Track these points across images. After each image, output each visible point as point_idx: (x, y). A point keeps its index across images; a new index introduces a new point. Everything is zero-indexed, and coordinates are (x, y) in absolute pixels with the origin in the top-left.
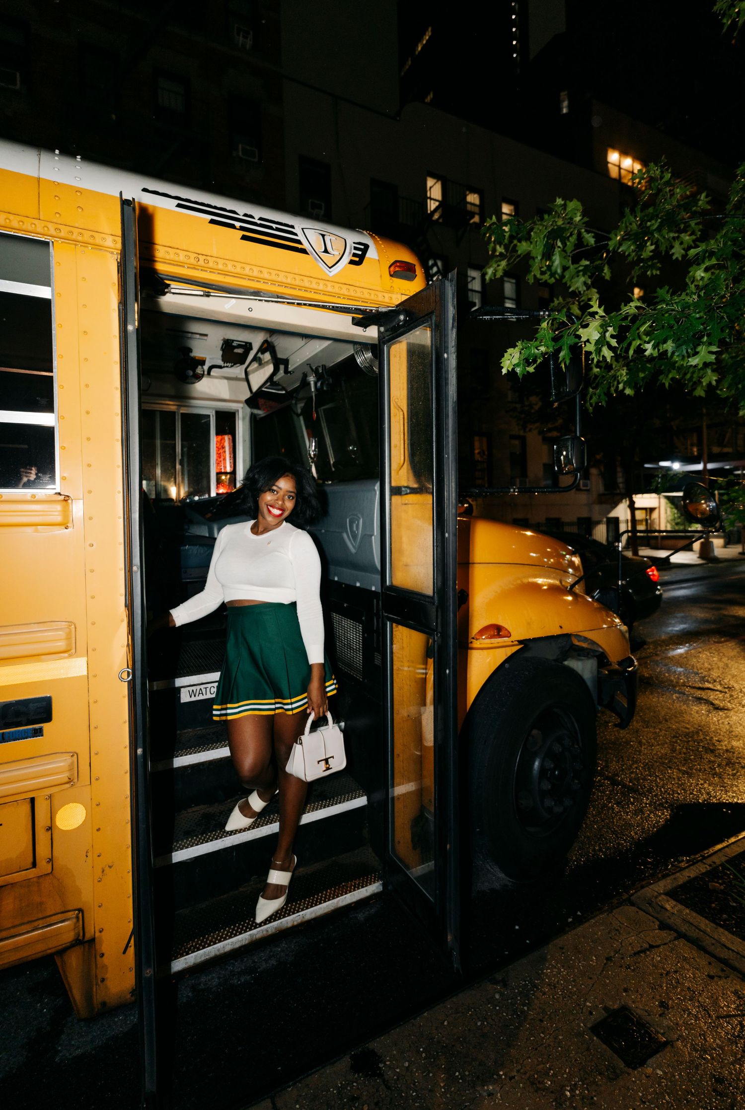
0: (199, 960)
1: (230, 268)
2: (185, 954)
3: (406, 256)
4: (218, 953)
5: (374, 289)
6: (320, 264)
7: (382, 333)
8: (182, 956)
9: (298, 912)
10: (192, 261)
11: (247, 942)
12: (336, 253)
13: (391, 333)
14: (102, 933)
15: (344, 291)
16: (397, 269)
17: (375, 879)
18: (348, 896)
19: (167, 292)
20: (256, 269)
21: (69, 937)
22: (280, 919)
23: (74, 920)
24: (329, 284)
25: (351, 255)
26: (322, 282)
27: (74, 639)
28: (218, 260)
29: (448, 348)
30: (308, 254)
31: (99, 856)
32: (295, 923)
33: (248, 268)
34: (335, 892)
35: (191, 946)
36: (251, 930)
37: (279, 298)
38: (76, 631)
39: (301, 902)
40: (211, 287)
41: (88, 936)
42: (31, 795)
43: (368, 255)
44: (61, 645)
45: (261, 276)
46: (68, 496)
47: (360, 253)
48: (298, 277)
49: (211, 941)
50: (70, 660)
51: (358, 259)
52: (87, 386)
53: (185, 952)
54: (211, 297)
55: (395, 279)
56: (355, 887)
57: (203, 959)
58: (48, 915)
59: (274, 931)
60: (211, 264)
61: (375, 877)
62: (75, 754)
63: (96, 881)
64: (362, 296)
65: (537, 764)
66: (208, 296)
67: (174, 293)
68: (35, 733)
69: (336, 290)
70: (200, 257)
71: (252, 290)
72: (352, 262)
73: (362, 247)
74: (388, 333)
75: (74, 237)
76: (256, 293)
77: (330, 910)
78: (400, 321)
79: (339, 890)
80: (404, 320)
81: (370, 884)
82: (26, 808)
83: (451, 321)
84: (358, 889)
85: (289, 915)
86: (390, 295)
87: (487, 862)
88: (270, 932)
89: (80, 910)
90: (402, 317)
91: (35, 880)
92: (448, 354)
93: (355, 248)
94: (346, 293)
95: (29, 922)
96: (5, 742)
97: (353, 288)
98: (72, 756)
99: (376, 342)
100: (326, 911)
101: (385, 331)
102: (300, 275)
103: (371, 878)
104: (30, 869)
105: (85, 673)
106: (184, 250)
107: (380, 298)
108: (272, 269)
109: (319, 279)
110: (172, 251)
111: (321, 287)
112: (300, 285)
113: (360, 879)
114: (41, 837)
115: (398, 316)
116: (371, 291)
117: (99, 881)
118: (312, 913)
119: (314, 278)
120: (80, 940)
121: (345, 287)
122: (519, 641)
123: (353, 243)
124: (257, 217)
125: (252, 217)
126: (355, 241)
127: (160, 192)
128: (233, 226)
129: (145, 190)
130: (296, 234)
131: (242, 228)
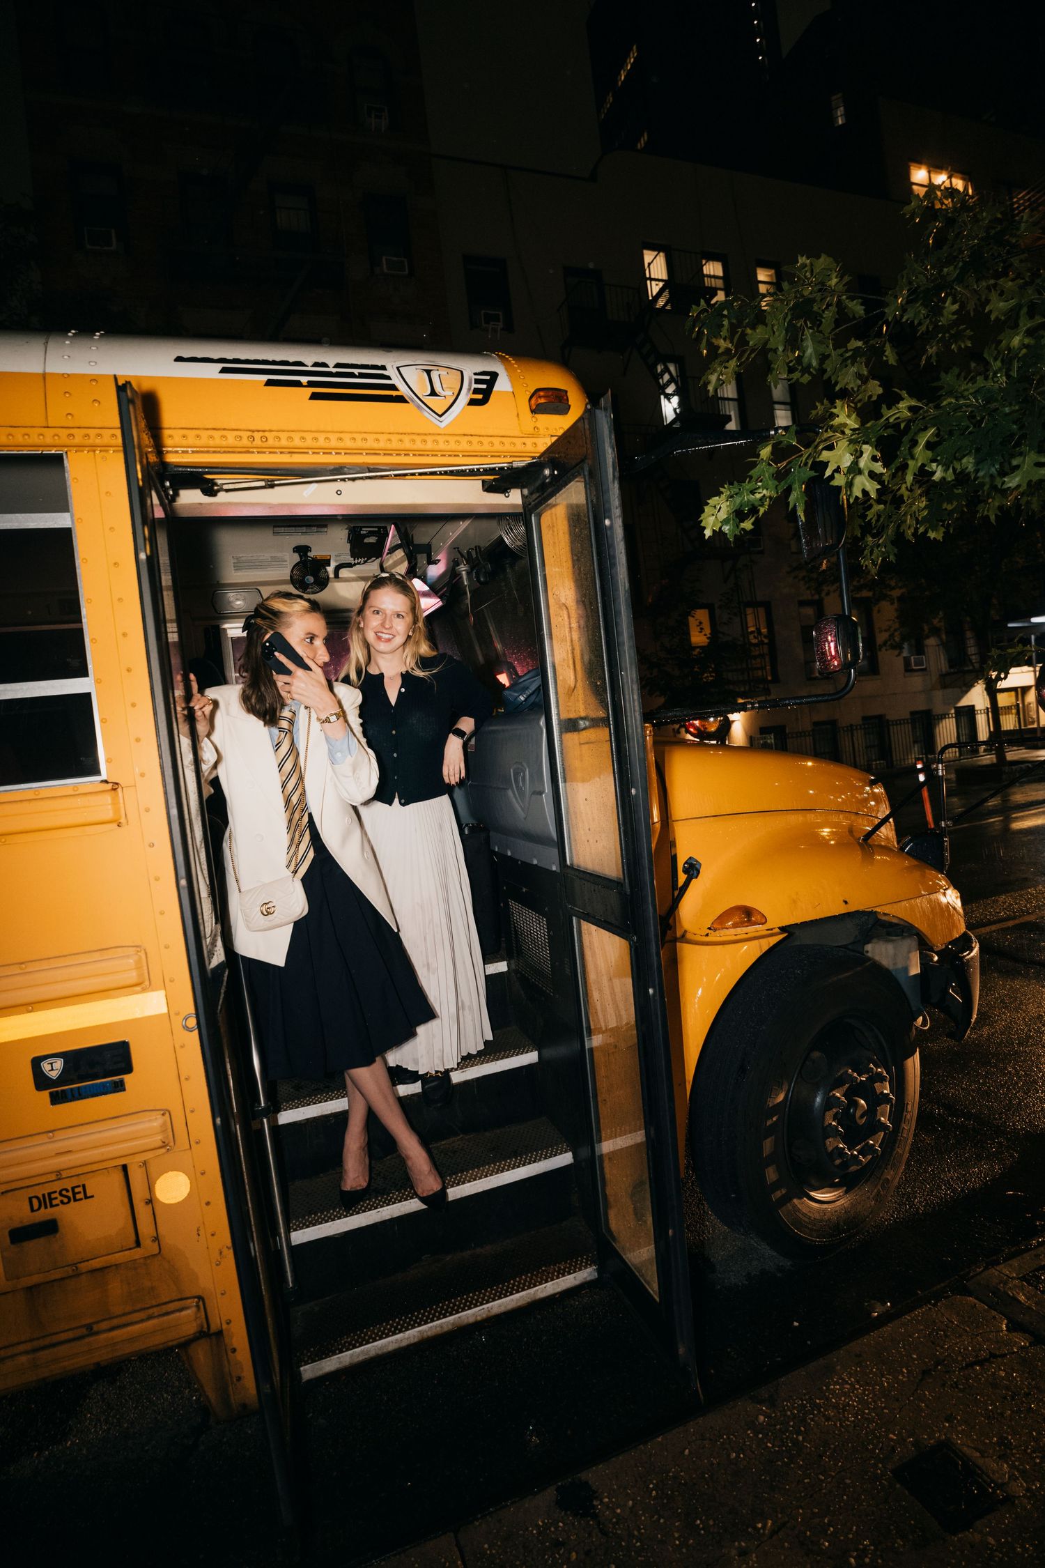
0: (356, 1360)
1: (297, 442)
2: (338, 1351)
3: (555, 379)
4: (380, 1353)
5: (508, 434)
6: (426, 415)
7: (527, 497)
8: (334, 1354)
10: (245, 442)
11: (416, 1340)
12: (448, 393)
13: (538, 495)
14: (232, 1324)
15: (464, 446)
16: (542, 401)
17: (587, 1263)
18: (550, 1284)
19: (218, 491)
20: (333, 437)
21: (190, 1329)
22: (457, 1312)
23: (194, 1309)
24: (442, 439)
25: (471, 392)
26: (429, 439)
27: (145, 968)
28: (281, 435)
29: (610, 510)
30: (408, 402)
31: (213, 1235)
32: (479, 1318)
33: (321, 437)
34: (531, 1279)
35: (345, 1342)
36: (420, 1325)
37: (372, 472)
38: (147, 957)
39: (486, 1291)
40: (275, 472)
41: (214, 1328)
42: (123, 1162)
43: (496, 388)
44: (132, 977)
45: (342, 445)
46: (117, 784)
47: (484, 386)
48: (395, 438)
50: (145, 994)
51: (482, 396)
52: (125, 635)
53: (339, 1349)
54: (276, 488)
55: (540, 417)
56: (559, 1273)
57: (361, 1358)
58: (162, 1302)
59: (450, 1327)
60: (271, 442)
61: (587, 1260)
62: (165, 1112)
63: (214, 1265)
64: (492, 449)
65: (818, 1100)
66: (272, 486)
67: (227, 491)
68: (115, 1087)
69: (453, 446)
70: (255, 434)
71: (333, 468)
72: (473, 402)
73: (488, 378)
74: (534, 496)
75: (91, 441)
76: (338, 470)
78: (545, 477)
79: (536, 1276)
80: (550, 475)
81: (580, 1270)
82: (118, 1177)
83: (610, 470)
84: (563, 1276)
85: (470, 1308)
86: (533, 440)
87: (751, 1238)
88: (446, 1329)
89: (200, 1298)
90: (547, 472)
91: (142, 1261)
92: (610, 518)
93: (477, 381)
94: (467, 447)
95: (142, 1309)
96: (82, 1099)
97: (477, 439)
98: (163, 1114)
99: (521, 510)
100: (520, 1304)
101: (531, 493)
102: (398, 434)
103: (582, 1262)
104: (134, 1248)
105: (165, 1010)
106: (234, 430)
107: (519, 447)
108: (356, 432)
109: (426, 434)
110: (217, 434)
111: (430, 446)
112: (398, 447)
113: (566, 1263)
114: (143, 1212)
115: (543, 471)
116: (504, 440)
117: (217, 1265)
118: (500, 1306)
119: (418, 434)
120: (204, 1332)
121: (464, 440)
122: (779, 928)
123: (475, 374)
124: (331, 364)
125: (325, 365)
126: (478, 371)
127: (199, 357)
128: (298, 384)
129: (179, 359)
130: (388, 378)
131: (311, 384)
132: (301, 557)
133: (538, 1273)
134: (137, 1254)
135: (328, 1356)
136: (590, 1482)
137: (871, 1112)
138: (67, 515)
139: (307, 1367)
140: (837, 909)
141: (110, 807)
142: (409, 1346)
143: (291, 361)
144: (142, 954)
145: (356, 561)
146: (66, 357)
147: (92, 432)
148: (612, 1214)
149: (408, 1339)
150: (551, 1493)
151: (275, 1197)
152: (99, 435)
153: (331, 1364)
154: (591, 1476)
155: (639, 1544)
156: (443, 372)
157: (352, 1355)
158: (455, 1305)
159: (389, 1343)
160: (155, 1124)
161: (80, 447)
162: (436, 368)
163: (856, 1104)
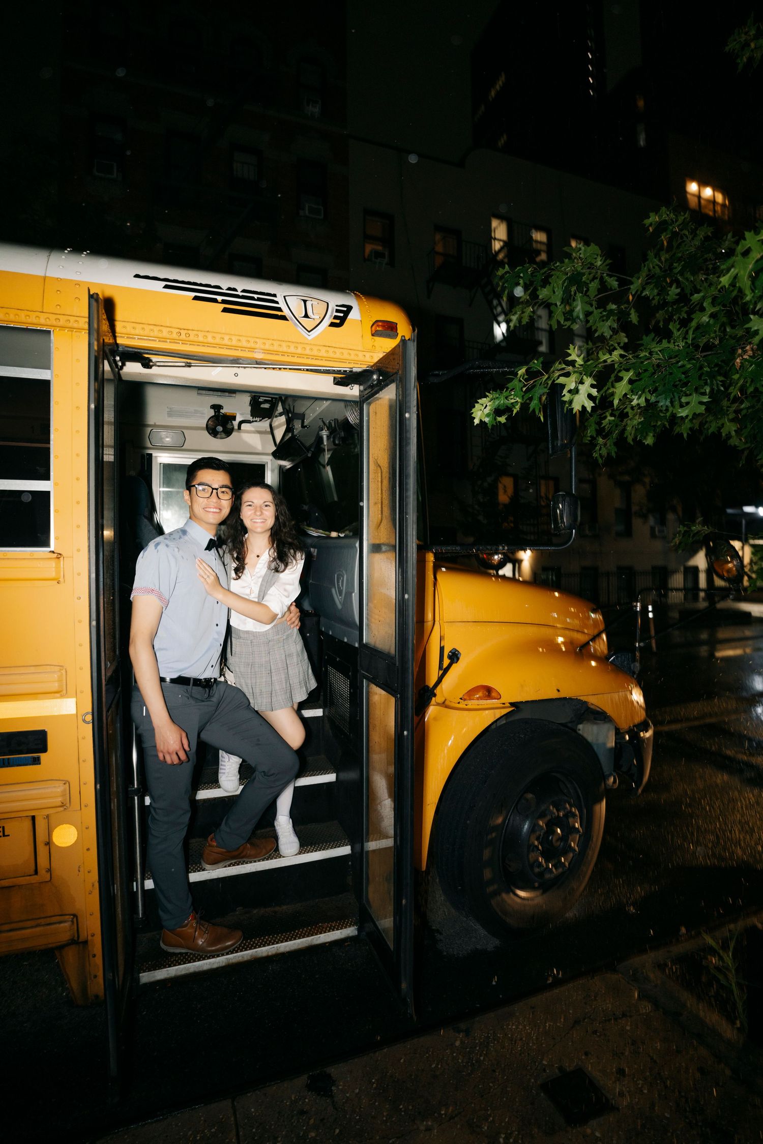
0: (180, 973)
1: (210, 339)
2: (167, 966)
3: (392, 314)
4: (197, 970)
5: (355, 348)
6: (300, 330)
7: (362, 392)
8: (165, 967)
9: (273, 944)
10: (175, 336)
11: (224, 964)
12: (317, 317)
13: (370, 390)
14: (94, 937)
15: (323, 353)
16: (380, 329)
17: (351, 924)
18: (322, 935)
19: (153, 366)
20: (235, 338)
21: (66, 937)
22: (255, 948)
23: (69, 923)
24: (308, 348)
25: (333, 317)
26: (300, 346)
27: (65, 681)
28: (199, 333)
29: (410, 407)
30: (288, 320)
31: (89, 872)
32: (270, 954)
33: (227, 338)
34: (310, 930)
35: (174, 961)
37: (259, 364)
38: (66, 674)
40: (191, 357)
41: (82, 938)
42: (33, 813)
43: (350, 316)
44: (55, 686)
45: (240, 344)
46: (60, 554)
47: (342, 315)
48: (277, 343)
49: (192, 959)
50: (62, 699)
51: (340, 321)
52: (76, 455)
54: (192, 367)
55: (377, 338)
56: (330, 928)
57: (183, 972)
58: (48, 915)
59: (249, 958)
60: (192, 338)
61: (351, 922)
62: (66, 782)
63: (86, 893)
64: (342, 357)
66: (190, 366)
67: (159, 366)
68: (33, 762)
69: (315, 352)
70: (182, 331)
71: (232, 358)
72: (332, 325)
73: (345, 309)
74: (367, 392)
75: (70, 325)
76: (237, 360)
77: (303, 946)
78: (374, 380)
80: (377, 379)
81: (346, 928)
82: (28, 824)
83: (413, 382)
84: (333, 930)
85: (264, 946)
86: (371, 354)
88: (245, 959)
89: (75, 916)
90: (375, 377)
91: (36, 885)
92: (409, 412)
93: (337, 311)
94: (325, 354)
95: (32, 919)
96: (10, 766)
97: (333, 349)
98: (64, 784)
99: (358, 400)
100: (300, 947)
101: (365, 390)
102: (279, 340)
103: (348, 922)
104: (33, 875)
105: (74, 712)
106: (167, 327)
107: (361, 358)
108: (250, 337)
109: (298, 343)
110: (156, 329)
111: (299, 351)
112: (278, 350)
113: (336, 922)
114: (41, 849)
115: (372, 376)
116: (350, 352)
117: (90, 893)
118: (286, 947)
119: (293, 342)
120: (75, 940)
121: (323, 349)
122: (510, 703)
123: (337, 306)
124: (240, 289)
125: (235, 290)
126: (339, 304)
127: (151, 276)
128: (215, 301)
129: (137, 276)
130: (277, 303)
131: (224, 302)
132: (215, 412)
133: (316, 927)
134: (35, 879)
135: (160, 968)
136: (332, 1075)
137: (564, 838)
138: (48, 371)
139: (144, 974)
140: (553, 695)
141: (54, 569)
142: (217, 969)
143: (212, 285)
144: (64, 672)
145: (254, 419)
146: (61, 267)
147: (72, 319)
148: (371, 889)
149: (218, 963)
150: (303, 1079)
151: (136, 853)
152: (76, 321)
153: (162, 974)
154: (333, 1071)
155: (358, 1117)
156: (315, 302)
157: (177, 970)
158: (254, 943)
159: (204, 964)
160: (59, 790)
161: (62, 328)
162: (311, 299)
163: (555, 832)
